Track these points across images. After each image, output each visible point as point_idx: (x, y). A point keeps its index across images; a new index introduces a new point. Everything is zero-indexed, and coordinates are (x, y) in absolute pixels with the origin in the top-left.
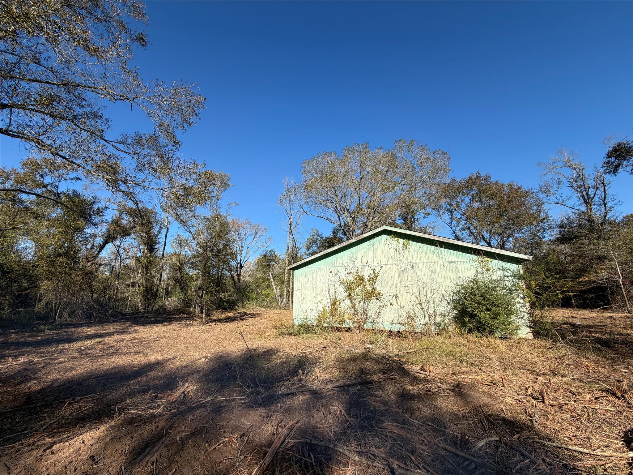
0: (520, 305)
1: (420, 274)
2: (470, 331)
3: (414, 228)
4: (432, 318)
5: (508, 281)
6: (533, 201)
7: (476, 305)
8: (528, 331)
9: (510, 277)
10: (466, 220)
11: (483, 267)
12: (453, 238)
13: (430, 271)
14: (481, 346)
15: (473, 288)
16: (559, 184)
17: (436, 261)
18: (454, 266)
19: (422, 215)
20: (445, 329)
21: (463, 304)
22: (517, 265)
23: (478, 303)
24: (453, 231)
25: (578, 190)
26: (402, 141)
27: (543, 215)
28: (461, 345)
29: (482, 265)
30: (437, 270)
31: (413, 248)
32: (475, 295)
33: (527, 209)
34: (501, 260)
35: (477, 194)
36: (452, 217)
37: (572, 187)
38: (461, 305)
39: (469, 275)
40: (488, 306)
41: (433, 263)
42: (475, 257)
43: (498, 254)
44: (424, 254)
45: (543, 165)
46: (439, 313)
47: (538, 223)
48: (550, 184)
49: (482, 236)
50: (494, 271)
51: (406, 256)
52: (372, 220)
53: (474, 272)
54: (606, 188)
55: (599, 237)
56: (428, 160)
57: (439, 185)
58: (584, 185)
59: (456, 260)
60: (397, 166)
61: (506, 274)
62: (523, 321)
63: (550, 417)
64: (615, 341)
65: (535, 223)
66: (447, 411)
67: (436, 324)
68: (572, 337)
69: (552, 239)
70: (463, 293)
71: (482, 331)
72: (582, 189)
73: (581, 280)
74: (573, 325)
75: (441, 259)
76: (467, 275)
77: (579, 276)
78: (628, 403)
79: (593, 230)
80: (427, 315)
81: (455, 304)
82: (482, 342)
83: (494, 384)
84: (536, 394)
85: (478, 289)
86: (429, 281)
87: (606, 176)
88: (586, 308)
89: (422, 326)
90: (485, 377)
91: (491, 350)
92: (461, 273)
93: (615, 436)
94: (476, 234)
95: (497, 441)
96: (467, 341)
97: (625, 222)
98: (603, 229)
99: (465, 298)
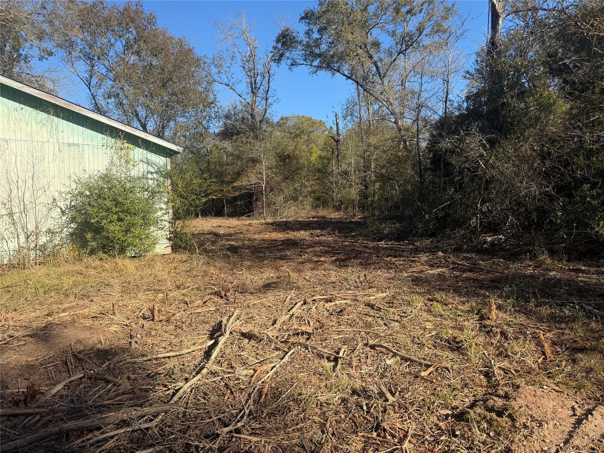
0: (162, 212)
1: (13, 161)
2: (92, 252)
3: (19, 75)
4: (33, 238)
5: (151, 179)
6: (204, 73)
7: (104, 214)
8: (166, 245)
9: (155, 175)
10: (115, 81)
11: (120, 158)
12: (91, 107)
13: (33, 157)
14: (104, 270)
15: (102, 188)
16: (232, 59)
17: (46, 140)
18: (76, 152)
20: (55, 254)
21: (85, 213)
22: (165, 159)
23: (108, 210)
24: (92, 95)
25: (249, 73)
27: (211, 97)
28: (74, 273)
29: (120, 153)
30: (46, 157)
32: (105, 199)
33: (195, 83)
34: (147, 150)
35: (135, 41)
36: (91, 71)
37: (243, 67)
38: (83, 214)
39: (100, 168)
40: (120, 214)
41: (40, 144)
42: (111, 141)
43: (143, 140)
44: (23, 124)
45: (220, 26)
46: (44, 230)
47: (204, 106)
48: (224, 56)
49: (136, 111)
50: (136, 164)
53: (106, 162)
54: (271, 79)
55: (256, 137)
58: (254, 69)
59: (81, 142)
61: (151, 169)
62: (163, 232)
63: (153, 333)
64: (243, 247)
65: (201, 106)
66: (16, 365)
67: (38, 247)
68: (208, 246)
69: (217, 131)
70: (88, 196)
71: (109, 250)
72: (252, 73)
73: (235, 184)
74: (216, 235)
75: (54, 136)
76: (96, 168)
77: (234, 180)
78: (228, 300)
79: (253, 128)
80: (22, 234)
81: (73, 213)
82: (106, 265)
83: (103, 314)
84: (148, 314)
85: (110, 189)
86: (30, 174)
87: (272, 63)
88: (235, 216)
89: (12, 253)
90: (94, 309)
91: (115, 274)
92: (87, 165)
93: (205, 332)
94: (126, 107)
95: (81, 378)
96: (86, 267)
97: (279, 124)
98: (260, 128)
99: (89, 204)
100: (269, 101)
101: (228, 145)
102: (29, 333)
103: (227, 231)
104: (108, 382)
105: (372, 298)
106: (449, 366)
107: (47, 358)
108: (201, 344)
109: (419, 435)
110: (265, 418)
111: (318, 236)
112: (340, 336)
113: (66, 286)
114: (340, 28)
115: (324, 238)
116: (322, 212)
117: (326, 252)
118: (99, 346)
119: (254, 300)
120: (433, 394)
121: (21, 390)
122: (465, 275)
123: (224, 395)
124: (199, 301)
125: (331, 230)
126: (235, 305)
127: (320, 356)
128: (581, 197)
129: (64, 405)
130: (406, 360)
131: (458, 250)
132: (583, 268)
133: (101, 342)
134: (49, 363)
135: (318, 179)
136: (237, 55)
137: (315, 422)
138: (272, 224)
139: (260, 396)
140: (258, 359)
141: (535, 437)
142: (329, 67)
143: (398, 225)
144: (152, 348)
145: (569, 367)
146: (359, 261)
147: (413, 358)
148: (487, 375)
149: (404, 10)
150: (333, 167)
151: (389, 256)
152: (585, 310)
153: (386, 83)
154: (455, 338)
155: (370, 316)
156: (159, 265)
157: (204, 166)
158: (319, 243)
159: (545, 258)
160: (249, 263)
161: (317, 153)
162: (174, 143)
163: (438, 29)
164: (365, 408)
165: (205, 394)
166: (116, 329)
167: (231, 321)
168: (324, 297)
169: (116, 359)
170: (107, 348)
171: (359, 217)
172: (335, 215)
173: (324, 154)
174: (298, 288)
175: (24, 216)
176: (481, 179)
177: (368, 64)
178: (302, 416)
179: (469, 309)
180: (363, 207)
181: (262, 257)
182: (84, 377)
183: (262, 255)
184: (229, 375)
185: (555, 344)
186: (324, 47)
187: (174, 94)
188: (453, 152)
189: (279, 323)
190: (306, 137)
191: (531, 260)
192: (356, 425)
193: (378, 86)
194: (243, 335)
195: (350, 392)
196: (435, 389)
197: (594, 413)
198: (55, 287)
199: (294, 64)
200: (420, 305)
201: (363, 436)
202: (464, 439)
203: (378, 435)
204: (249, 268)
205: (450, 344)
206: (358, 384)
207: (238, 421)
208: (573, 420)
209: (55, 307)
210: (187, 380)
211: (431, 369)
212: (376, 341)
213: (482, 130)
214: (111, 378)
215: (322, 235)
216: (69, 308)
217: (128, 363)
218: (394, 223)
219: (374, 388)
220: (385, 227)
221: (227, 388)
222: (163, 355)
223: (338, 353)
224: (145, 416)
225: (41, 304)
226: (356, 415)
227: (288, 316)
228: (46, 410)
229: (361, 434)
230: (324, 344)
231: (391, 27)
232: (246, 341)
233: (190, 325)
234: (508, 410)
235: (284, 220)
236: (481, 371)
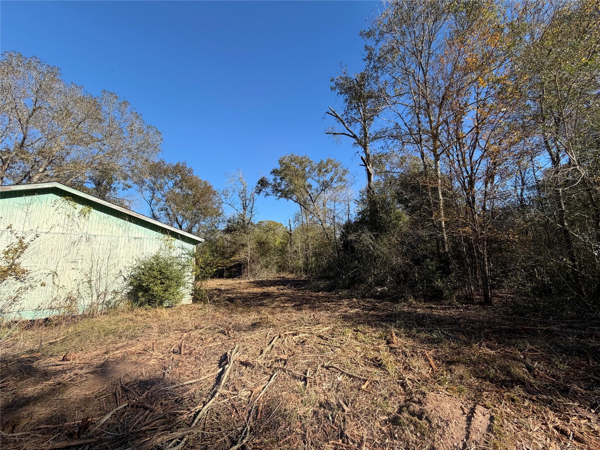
0: (188, 277)
1: (98, 248)
2: (141, 305)
3: (109, 198)
4: (102, 296)
5: (184, 258)
6: (217, 199)
7: (152, 280)
8: (189, 298)
9: (186, 255)
10: (166, 202)
11: (166, 245)
12: (150, 216)
13: (111, 245)
14: (147, 317)
15: (153, 264)
16: (233, 192)
17: (121, 235)
18: (139, 242)
19: (121, 186)
20: (115, 307)
21: (140, 280)
22: (193, 246)
23: (155, 277)
24: (152, 209)
26: (114, 95)
27: (221, 211)
28: (127, 320)
29: (166, 243)
30: (119, 245)
31: (95, 218)
32: (154, 270)
33: (212, 204)
34: (183, 240)
35: (180, 181)
36: (153, 196)
37: (239, 196)
38: (138, 280)
39: (153, 251)
40: (162, 280)
41: (117, 237)
42: (161, 235)
43: (181, 235)
44: (108, 226)
46: (110, 291)
47: (216, 216)
48: (229, 190)
49: (176, 218)
50: (175, 249)
51: (81, 226)
52: (43, 172)
53: (157, 248)
54: (254, 202)
55: (245, 232)
56: (140, 131)
57: (146, 160)
58: (245, 197)
59: (143, 236)
60: (100, 121)
61: (184, 252)
62: (188, 290)
63: (180, 364)
64: (237, 298)
65: (214, 216)
66: (76, 399)
67: (105, 303)
68: (215, 298)
69: (222, 229)
70: (143, 269)
71: (152, 303)
72: (244, 199)
73: (231, 259)
74: (220, 290)
75: (127, 233)
76: (150, 252)
77: (231, 256)
78: (229, 336)
79: (243, 227)
80: (95, 294)
81: (132, 280)
82: (149, 313)
83: (145, 351)
84: (177, 349)
85: (158, 264)
86: (107, 256)
87: (255, 194)
88: (230, 278)
89: (86, 307)
90: (139, 347)
91: (155, 319)
92: (145, 250)
93: (216, 361)
94: (171, 216)
95: (125, 407)
96: (136, 315)
97: (258, 225)
98: (248, 227)
99: (143, 274)
100: (253, 213)
101: (228, 237)
102: (90, 371)
103: (226, 288)
104: (146, 409)
105: (320, 331)
106: (378, 379)
107: (101, 391)
108: (213, 371)
109: (371, 439)
110: (262, 433)
111: (282, 290)
112: (306, 361)
113: (121, 330)
114: (291, 177)
115: (285, 291)
116: (283, 275)
117: (288, 300)
118: (141, 378)
119: (246, 336)
120: (373, 403)
121: (77, 422)
122: (371, 313)
123: (231, 414)
124: (211, 338)
125: (290, 286)
126: (234, 340)
127: (294, 377)
128: (426, 266)
129: (111, 435)
130: (350, 376)
131: (363, 297)
132: (433, 306)
133: (142, 374)
134: (102, 395)
135: (280, 255)
136: (236, 189)
137: (298, 434)
138: (254, 283)
139: (257, 414)
140: (253, 382)
141: (447, 435)
142: (286, 196)
143: (328, 282)
144: (179, 376)
145: (449, 375)
146: (308, 305)
147: (354, 375)
148: (403, 385)
149: (323, 170)
150: (288, 248)
151: (326, 302)
152: (444, 333)
153: (315, 205)
154: (376, 358)
155: (322, 344)
156: (184, 313)
157: (214, 248)
158: (283, 294)
159: (411, 300)
160: (241, 309)
161: (279, 240)
162: (198, 236)
163: (341, 180)
164: (330, 418)
165: (218, 414)
166: (154, 363)
167: (233, 353)
168: (291, 332)
169: (154, 388)
170: (146, 379)
171: (304, 277)
172: (291, 276)
173: (282, 241)
174: (274, 326)
175: (98, 282)
176: (372, 256)
177: (306, 196)
178: (288, 429)
179: (379, 336)
180: (306, 271)
181: (249, 305)
182: (128, 405)
183: (249, 303)
184: (234, 397)
185: (435, 359)
186: (283, 187)
187: (200, 209)
188: (356, 241)
189: (264, 352)
190: (272, 232)
191: (405, 302)
192: (326, 434)
193: (312, 207)
194: (242, 363)
195: (318, 405)
196: (373, 399)
197: (476, 411)
198: (113, 331)
199: (267, 195)
200: (350, 334)
201: (333, 444)
202: (402, 441)
203: (343, 442)
204: (241, 312)
205: (373, 362)
206: (322, 398)
207: (243, 438)
208: (464, 418)
209: (111, 346)
210: (205, 404)
211: (367, 383)
212: (328, 363)
213: (370, 230)
214: (148, 405)
215: (284, 289)
216: (121, 347)
217: (162, 391)
218: (326, 281)
219: (333, 400)
220: (321, 284)
221: (233, 407)
222: (187, 383)
223: (306, 374)
224: (173, 440)
225: (101, 344)
226: (326, 425)
227: (270, 347)
228: (95, 440)
229: (331, 442)
230: (296, 368)
231: (317, 178)
232: (244, 368)
233: (205, 356)
234: (424, 414)
235: (260, 279)
236: (398, 383)
